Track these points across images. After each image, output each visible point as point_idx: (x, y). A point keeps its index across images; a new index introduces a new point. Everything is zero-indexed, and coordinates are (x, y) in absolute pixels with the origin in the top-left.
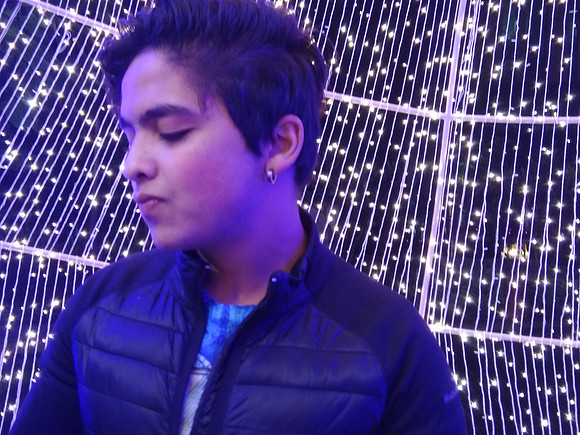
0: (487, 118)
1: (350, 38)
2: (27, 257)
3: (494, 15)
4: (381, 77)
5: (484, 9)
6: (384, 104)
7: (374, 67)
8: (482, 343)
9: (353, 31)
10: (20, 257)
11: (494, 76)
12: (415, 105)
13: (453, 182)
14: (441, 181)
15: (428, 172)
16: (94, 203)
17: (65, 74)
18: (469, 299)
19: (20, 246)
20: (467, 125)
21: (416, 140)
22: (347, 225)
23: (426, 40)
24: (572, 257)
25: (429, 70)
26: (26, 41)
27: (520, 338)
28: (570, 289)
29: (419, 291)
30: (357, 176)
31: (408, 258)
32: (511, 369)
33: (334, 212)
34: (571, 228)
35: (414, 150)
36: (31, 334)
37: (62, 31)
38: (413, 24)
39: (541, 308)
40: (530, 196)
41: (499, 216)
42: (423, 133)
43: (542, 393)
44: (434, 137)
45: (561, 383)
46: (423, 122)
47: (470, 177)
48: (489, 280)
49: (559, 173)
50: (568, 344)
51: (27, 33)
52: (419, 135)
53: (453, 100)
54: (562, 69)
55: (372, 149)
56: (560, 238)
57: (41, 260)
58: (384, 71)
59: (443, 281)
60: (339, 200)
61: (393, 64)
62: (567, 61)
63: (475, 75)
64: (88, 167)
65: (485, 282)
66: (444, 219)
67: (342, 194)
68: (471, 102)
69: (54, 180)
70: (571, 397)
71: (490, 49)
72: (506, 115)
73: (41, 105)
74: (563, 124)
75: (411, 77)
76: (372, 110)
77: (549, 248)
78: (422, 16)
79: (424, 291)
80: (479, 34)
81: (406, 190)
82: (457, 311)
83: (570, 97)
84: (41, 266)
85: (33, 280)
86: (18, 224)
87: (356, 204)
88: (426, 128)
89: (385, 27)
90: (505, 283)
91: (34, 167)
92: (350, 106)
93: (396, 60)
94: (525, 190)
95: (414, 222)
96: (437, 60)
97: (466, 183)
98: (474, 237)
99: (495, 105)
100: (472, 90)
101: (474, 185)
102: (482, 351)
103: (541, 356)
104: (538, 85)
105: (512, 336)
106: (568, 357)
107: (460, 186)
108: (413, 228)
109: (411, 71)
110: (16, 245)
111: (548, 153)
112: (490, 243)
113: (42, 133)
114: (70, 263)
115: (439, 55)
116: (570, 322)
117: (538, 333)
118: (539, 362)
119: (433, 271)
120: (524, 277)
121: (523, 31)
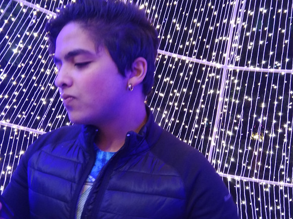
0: (245, 68)
1: (177, 25)
2: (9, 129)
3: (250, 17)
4: (193, 46)
5: (246, 14)
6: (194, 59)
7: (189, 40)
8: (238, 182)
9: (179, 22)
10: (5, 128)
11: (249, 48)
12: (209, 60)
13: (227, 100)
14: (221, 99)
15: (214, 94)
16: (44, 103)
17: (32, 37)
18: (232, 160)
19: (6, 123)
20: (235, 71)
21: (209, 78)
22: (173, 119)
23: (216, 28)
24: (285, 140)
25: (217, 43)
26: (13, 19)
27: (257, 180)
28: (284, 156)
29: (207, 154)
30: (178, 95)
31: (203, 137)
32: (252, 196)
33: (166, 112)
34: (286, 126)
35: (208, 83)
36: (9, 168)
37: (32, 15)
38: (209, 20)
39: (269, 166)
40: (265, 109)
41: (249, 118)
42: (213, 74)
43: (268, 209)
44: (218, 77)
45: (277, 204)
46: (213, 69)
47: (236, 98)
48: (243, 150)
49: (280, 98)
50: (282, 184)
51: (14, 15)
52: (210, 75)
53: (228, 59)
54: (284, 46)
55: (186, 81)
56: (280, 131)
57: (16, 130)
58: (194, 43)
59: (220, 150)
60: (169, 106)
61: (198, 39)
62: (286, 41)
63: (240, 47)
64: (42, 84)
65: (241, 151)
66: (221, 118)
67: (171, 104)
68: (237, 60)
69: (24, 90)
70: (283, 212)
71: (248, 34)
72: (255, 67)
73: (20, 52)
74: (283, 73)
75: (208, 46)
76: (187, 62)
77: (274, 135)
78: (214, 16)
79: (210, 154)
80: (243, 26)
81: (203, 103)
82: (226, 165)
83: (287, 60)
84: (16, 133)
85: (11, 140)
86: (5, 112)
87: (177, 109)
88: (214, 72)
89: (195, 21)
90: (251, 152)
91: (14, 83)
92: (176, 60)
93: (200, 38)
94: (263, 105)
95: (206, 119)
96: (221, 38)
97: (233, 100)
98: (236, 128)
99: (249, 62)
100: (238, 54)
101: (237, 102)
102: (238, 186)
103: (268, 190)
104: (271, 53)
105: (254, 179)
106: (281, 191)
107: (230, 102)
108: (205, 122)
109: (208, 43)
110: (3, 122)
111: (275, 87)
112: (244, 132)
113: (19, 66)
114: (31, 133)
115: (222, 36)
116: (283, 173)
117: (266, 178)
118: (267, 193)
119: (215, 144)
120: (261, 150)
121: (265, 25)
